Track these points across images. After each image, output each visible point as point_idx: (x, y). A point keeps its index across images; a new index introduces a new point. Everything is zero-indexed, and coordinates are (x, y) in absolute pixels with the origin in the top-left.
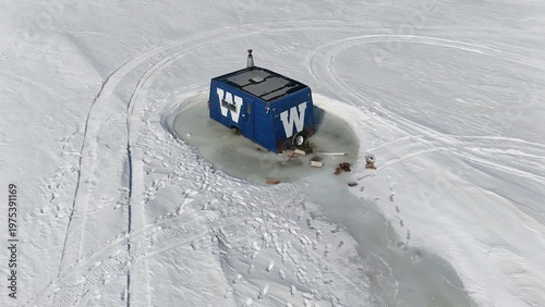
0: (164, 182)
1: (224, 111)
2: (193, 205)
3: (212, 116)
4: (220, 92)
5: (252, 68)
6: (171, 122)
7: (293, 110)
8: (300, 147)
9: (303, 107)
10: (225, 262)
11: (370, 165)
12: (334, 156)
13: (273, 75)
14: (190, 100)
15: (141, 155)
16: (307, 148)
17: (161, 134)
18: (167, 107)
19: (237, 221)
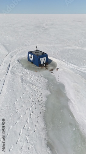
0: (15, 69)
1: (30, 58)
2: (19, 73)
3: (28, 60)
4: (29, 54)
5: (37, 50)
6: (19, 61)
7: (43, 58)
8: (44, 66)
9: (45, 58)
10: (22, 80)
11: (57, 70)
12: (51, 68)
13: (41, 51)
14: (24, 57)
15: (12, 65)
16: (45, 66)
17: (17, 62)
18: (19, 58)
19: (26, 75)
